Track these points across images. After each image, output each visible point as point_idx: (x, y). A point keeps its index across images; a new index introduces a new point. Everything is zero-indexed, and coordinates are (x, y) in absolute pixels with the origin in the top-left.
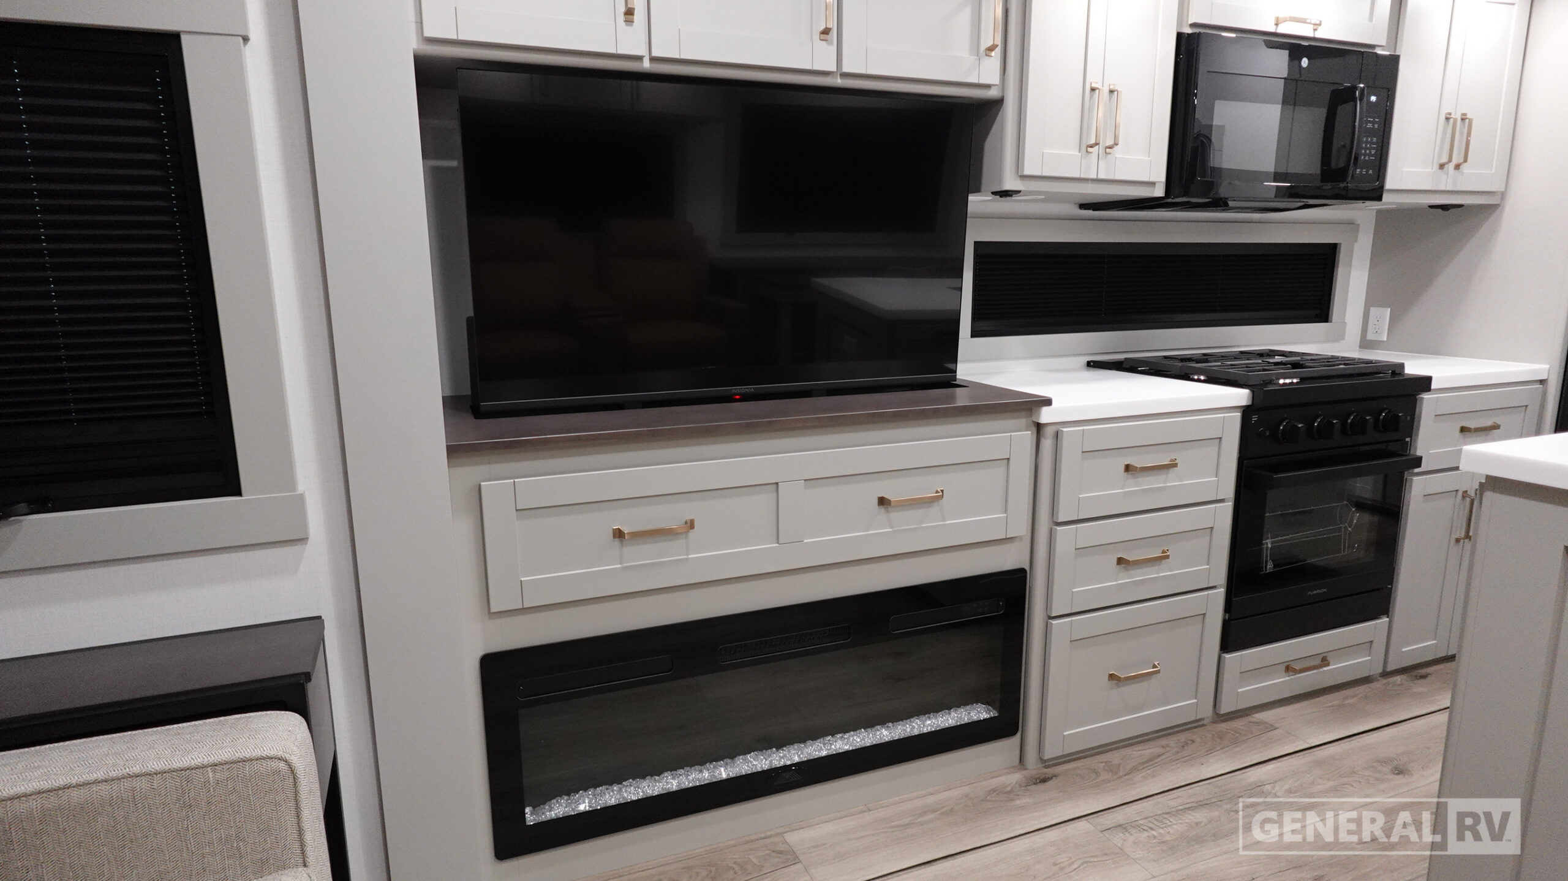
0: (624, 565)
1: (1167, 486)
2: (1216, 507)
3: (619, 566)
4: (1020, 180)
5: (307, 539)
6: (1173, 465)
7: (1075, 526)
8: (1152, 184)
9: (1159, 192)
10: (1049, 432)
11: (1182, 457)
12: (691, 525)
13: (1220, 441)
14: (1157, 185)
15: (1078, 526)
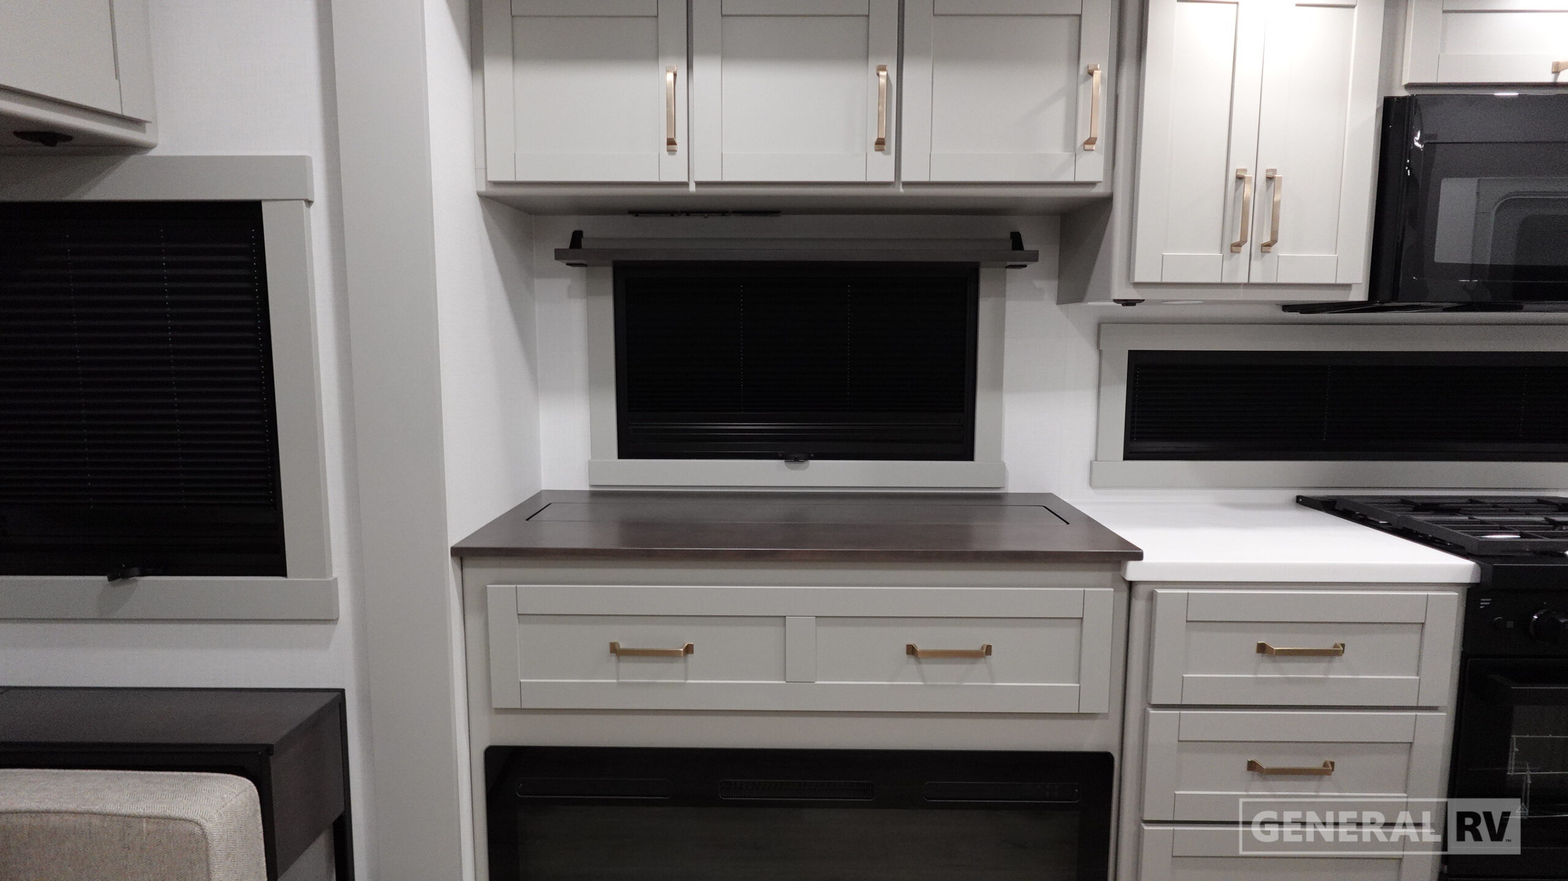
0: (621, 681)
1: (1328, 679)
2: (1416, 716)
3: (615, 681)
4: (1134, 288)
5: (337, 619)
6: (1335, 652)
7: (1178, 712)
8: (1348, 286)
9: (1359, 294)
10: (1141, 591)
11: (1354, 643)
12: (689, 649)
13: (1423, 627)
14: (1354, 287)
15: (1182, 712)
